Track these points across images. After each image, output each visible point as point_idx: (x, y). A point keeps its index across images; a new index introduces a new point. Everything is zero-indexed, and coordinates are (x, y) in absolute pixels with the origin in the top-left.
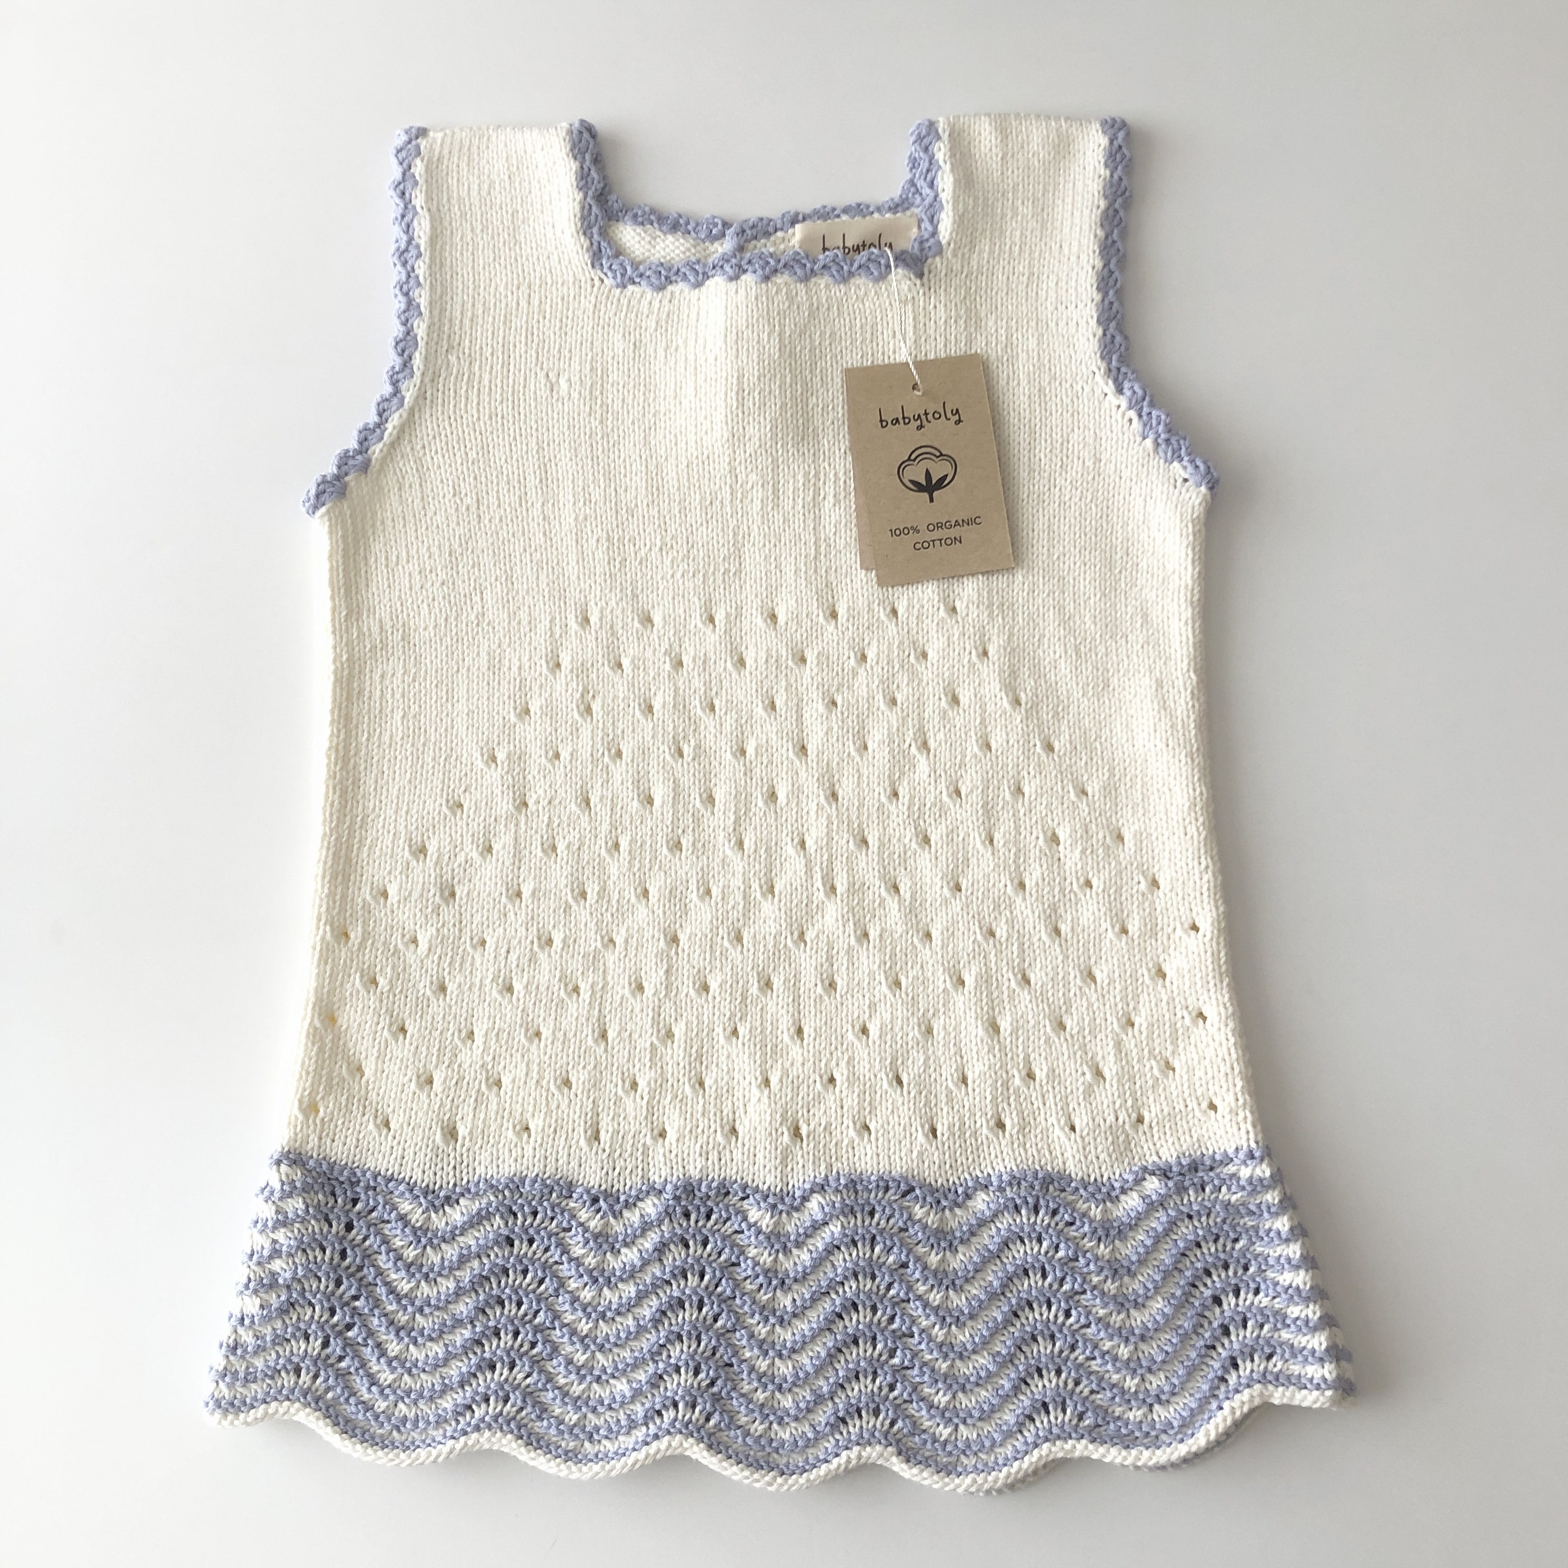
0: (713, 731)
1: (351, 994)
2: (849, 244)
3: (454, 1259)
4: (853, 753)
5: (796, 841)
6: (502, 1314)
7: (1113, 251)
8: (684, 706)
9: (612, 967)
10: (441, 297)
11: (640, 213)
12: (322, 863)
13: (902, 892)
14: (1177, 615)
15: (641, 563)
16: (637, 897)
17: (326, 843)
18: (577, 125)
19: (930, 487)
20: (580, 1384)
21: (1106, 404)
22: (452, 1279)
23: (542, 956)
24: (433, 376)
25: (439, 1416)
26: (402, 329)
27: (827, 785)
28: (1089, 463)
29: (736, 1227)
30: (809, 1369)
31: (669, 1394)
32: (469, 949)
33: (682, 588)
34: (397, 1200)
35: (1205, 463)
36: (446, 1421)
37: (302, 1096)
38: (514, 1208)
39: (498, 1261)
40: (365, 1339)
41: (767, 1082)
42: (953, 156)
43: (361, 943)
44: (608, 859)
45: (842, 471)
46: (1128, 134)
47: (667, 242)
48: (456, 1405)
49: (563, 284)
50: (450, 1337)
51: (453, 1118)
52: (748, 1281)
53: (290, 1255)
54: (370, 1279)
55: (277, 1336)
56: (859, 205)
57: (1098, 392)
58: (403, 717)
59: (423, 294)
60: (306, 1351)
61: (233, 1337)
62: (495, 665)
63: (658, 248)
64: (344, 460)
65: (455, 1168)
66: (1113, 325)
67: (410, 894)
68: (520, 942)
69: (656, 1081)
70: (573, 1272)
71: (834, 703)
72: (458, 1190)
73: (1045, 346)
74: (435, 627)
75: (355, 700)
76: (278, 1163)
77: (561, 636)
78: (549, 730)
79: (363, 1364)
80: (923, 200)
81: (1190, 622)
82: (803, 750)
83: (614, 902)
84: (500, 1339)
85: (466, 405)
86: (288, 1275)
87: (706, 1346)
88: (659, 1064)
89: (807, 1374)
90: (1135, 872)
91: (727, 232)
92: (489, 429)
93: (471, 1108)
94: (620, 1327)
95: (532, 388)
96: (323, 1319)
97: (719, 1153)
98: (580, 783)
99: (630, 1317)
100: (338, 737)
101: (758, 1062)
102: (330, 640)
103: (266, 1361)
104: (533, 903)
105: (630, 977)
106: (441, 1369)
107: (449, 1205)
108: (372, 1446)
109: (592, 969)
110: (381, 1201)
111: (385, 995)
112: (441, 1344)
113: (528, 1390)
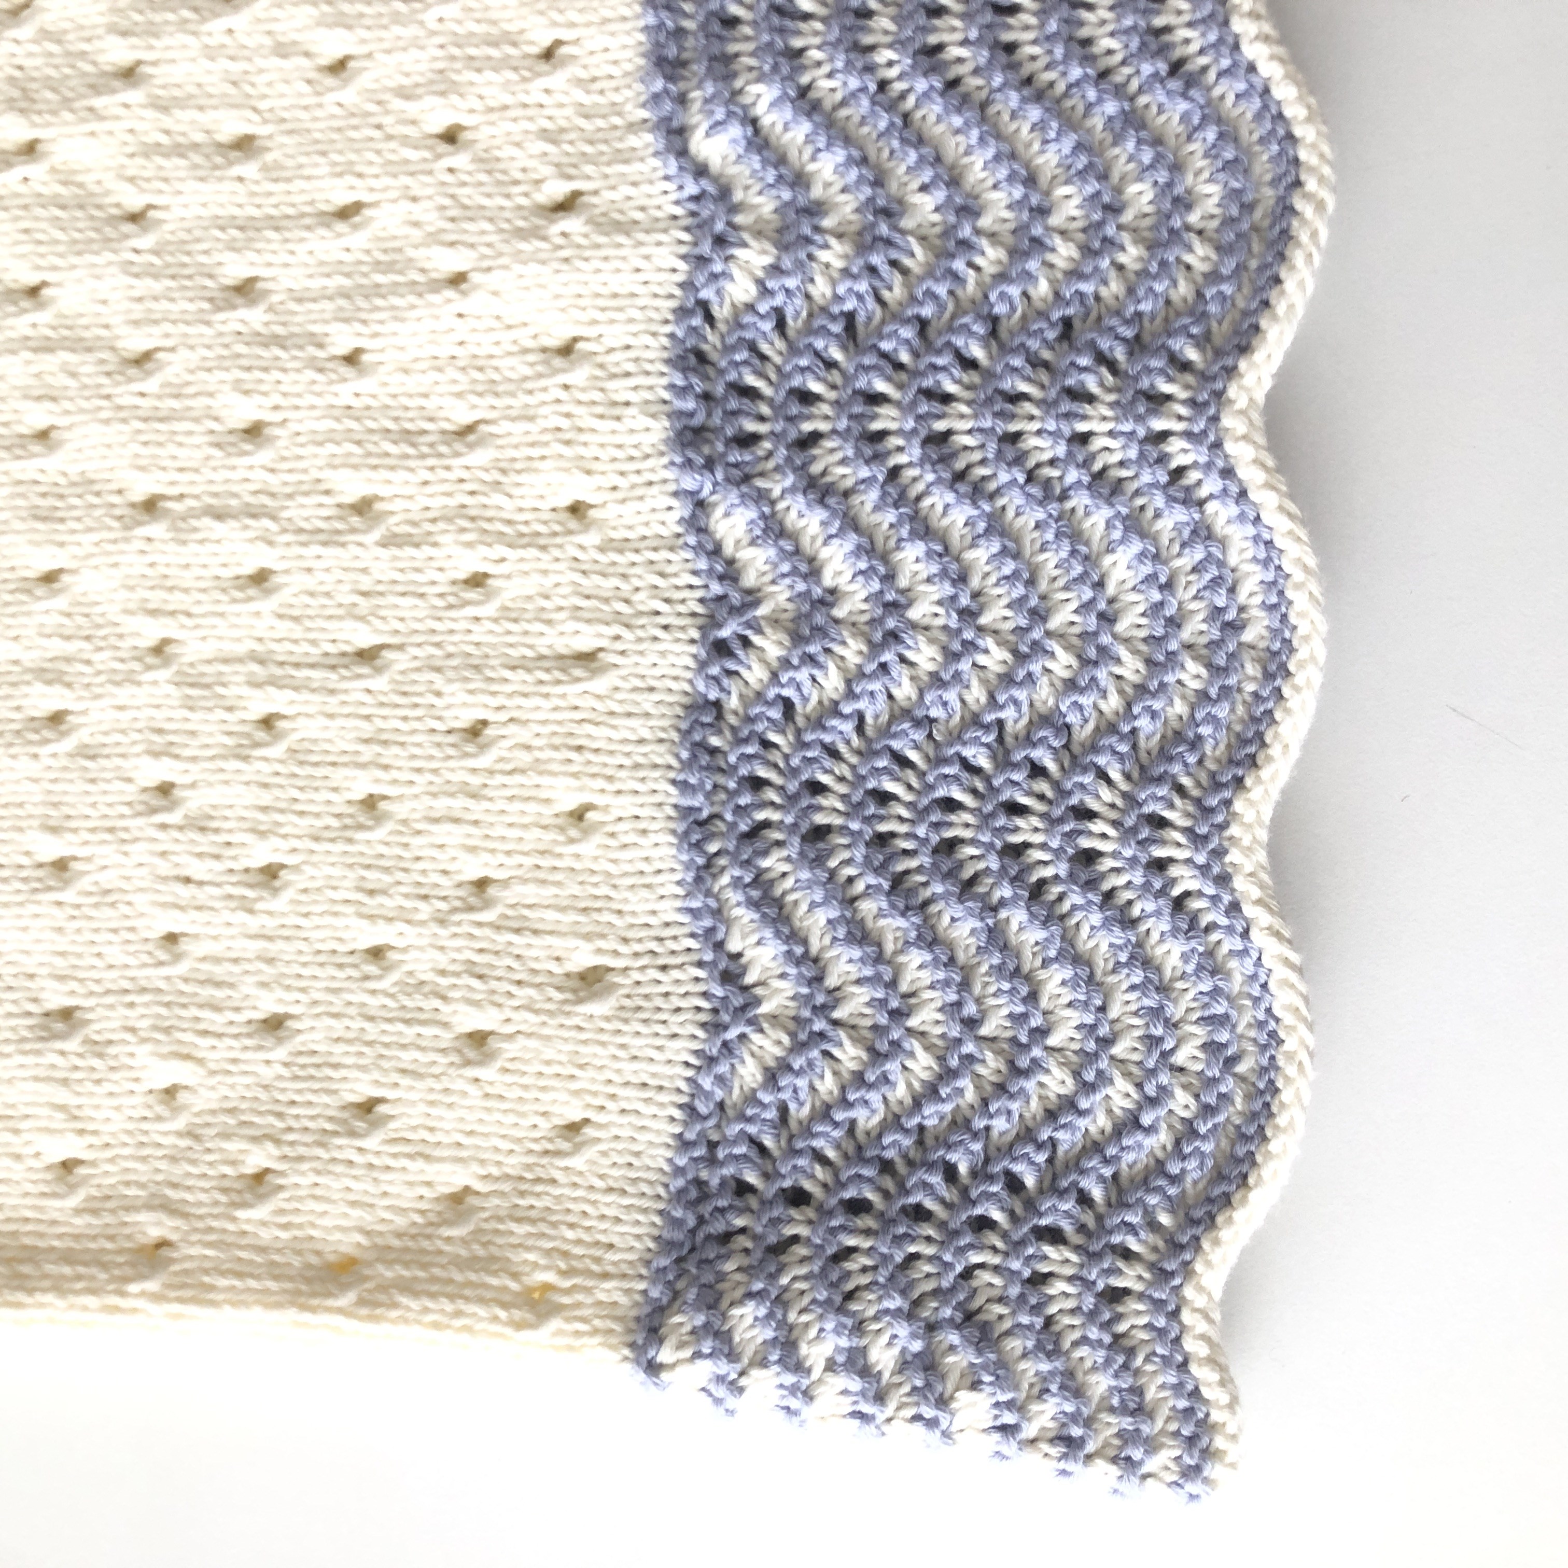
1: (286, 1227)
3: (857, 953)
6: (973, 842)
9: (213, 644)
16: (56, 595)
20: (1118, 661)
22: (902, 959)
23: (194, 803)
25: (1200, 968)
29: (767, 326)
30: (1067, 144)
31: (1133, 453)
32: (182, 968)
34: (736, 1092)
36: (1210, 953)
37: (507, 1323)
38: (743, 827)
39: (859, 857)
40: (1040, 1146)
41: (458, 280)
43: (172, 1213)
48: (1175, 932)
50: (1027, 954)
51: (555, 981)
52: (886, 294)
53: (859, 1328)
54: (907, 1142)
55: (1040, 1346)
60: (1070, 1279)
61: (1045, 1447)
67: (62, 1108)
68: (164, 855)
69: (463, 530)
70: (876, 686)
72: (708, 956)
76: (654, 1368)
79: (1094, 1147)
83: (71, 647)
84: (1026, 845)
86: (902, 1330)
87: (1028, 379)
88: (428, 527)
89: (1079, 147)
93: (534, 940)
94: (993, 579)
96: (999, 1244)
97: (614, 376)
99: (969, 555)
101: (412, 299)
103: (1094, 1369)
104: (75, 831)
105: (234, 601)
106: (1099, 973)
107: (743, 974)
108: (1271, 1115)
109: (220, 690)
110: (737, 1128)
111: (287, 1150)
112: (1042, 975)
113: (1135, 775)
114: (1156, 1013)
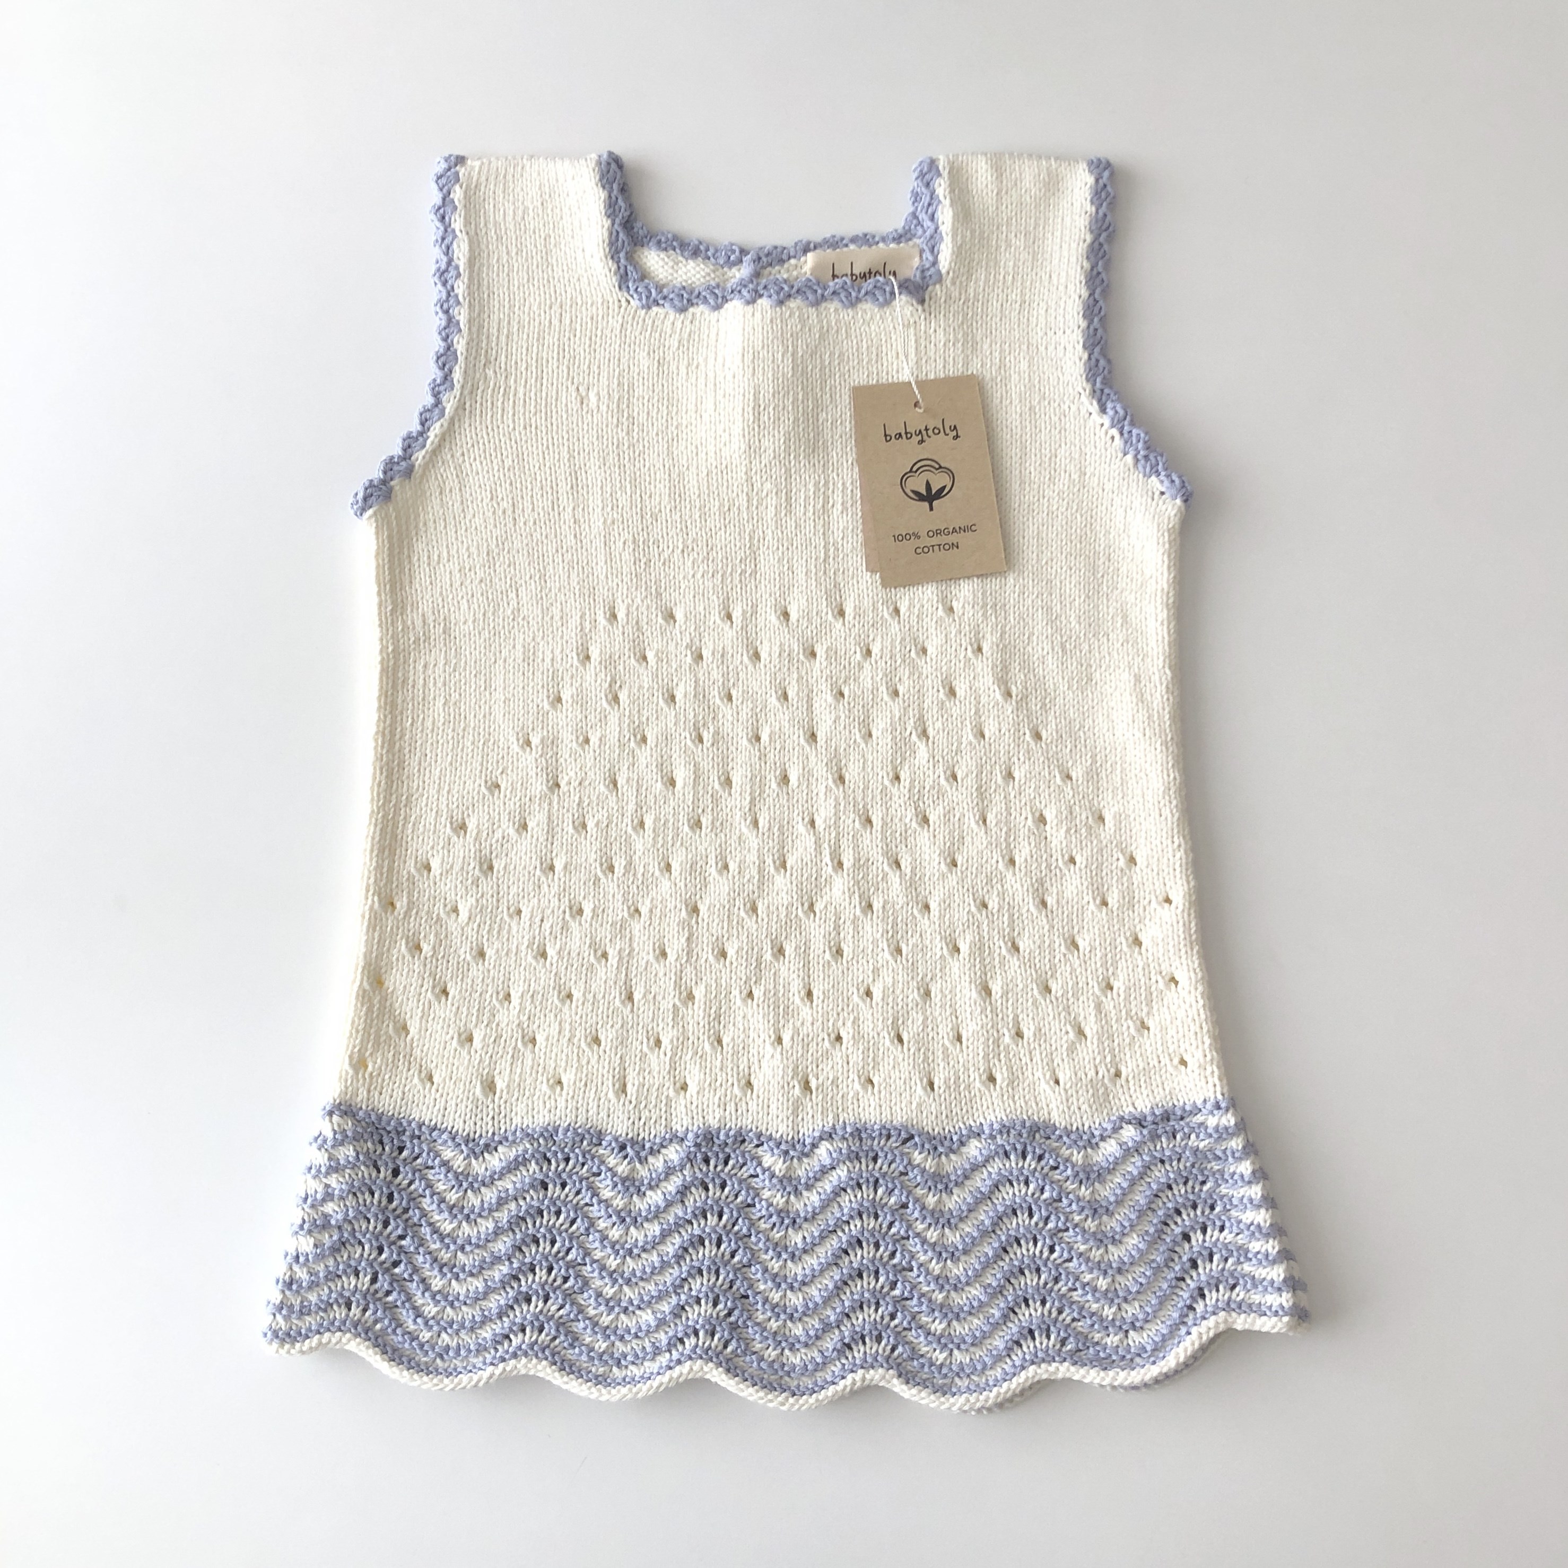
0: (730, 719)
1: (398, 959)
2: (856, 271)
3: (494, 1201)
4: (859, 740)
5: (807, 820)
6: (537, 1251)
7: (1098, 281)
8: (704, 696)
9: (638, 934)
10: (479, 315)
11: (663, 240)
12: (370, 839)
13: (903, 867)
14: (1154, 616)
15: (664, 564)
16: (661, 871)
17: (373, 820)
18: (605, 156)
19: (930, 497)
20: (608, 1315)
21: (1090, 423)
22: (491, 1219)
23: (574, 925)
24: (471, 388)
25: (480, 1345)
26: (443, 344)
27: (835, 769)
28: (1075, 476)
29: (752, 1171)
30: (818, 1300)
31: (690, 1323)
32: (506, 918)
33: (702, 587)
34: (441, 1148)
35: (1180, 477)
36: (486, 1349)
37: (352, 1052)
38: (548, 1155)
39: (533, 1203)
40: (411, 1275)
41: (779, 1040)
42: (952, 191)
43: (406, 913)
44: (634, 836)
45: (850, 481)
46: (1112, 174)
47: (688, 267)
48: (495, 1335)
49: (592, 305)
50: (490, 1273)
51: (491, 1072)
52: (762, 1221)
53: (342, 1198)
54: (416, 1220)
55: (330, 1272)
56: (866, 235)
57: (1083, 411)
58: (445, 704)
59: (462, 312)
60: (356, 1286)
61: (289, 1274)
62: (529, 657)
63: (680, 272)
64: (390, 465)
65: (493, 1118)
66: (1097, 350)
67: (452, 867)
68: (553, 911)
69: (678, 1039)
70: (603, 1213)
71: (842, 694)
72: (496, 1138)
73: (1035, 368)
74: (474, 621)
75: (400, 687)
76: (331, 1113)
77: (590, 630)
78: (579, 717)
79: (409, 1298)
80: (925, 232)
81: (1165, 623)
82: (813, 737)
83: (639, 876)
84: (535, 1274)
85: (503, 416)
86: (340, 1217)
87: (724, 1279)
88: (681, 1024)
89: (816, 1304)
90: (1115, 850)
91: (744, 259)
92: (524, 439)
93: (509, 1063)
94: (645, 1263)
95: (564, 402)
96: (372, 1257)
97: (736, 1105)
98: (608, 766)
99: (655, 1253)
100: (385, 722)
101: (772, 1022)
102: (377, 633)
103: (319, 1295)
104: (565, 876)
105: (654, 944)
106: (481, 1302)
107: (488, 1152)
108: (418, 1372)
109: (619, 937)
110: (425, 1149)
111: (429, 960)
112: (481, 1279)
113: (561, 1321)
114: (463, 1326)
